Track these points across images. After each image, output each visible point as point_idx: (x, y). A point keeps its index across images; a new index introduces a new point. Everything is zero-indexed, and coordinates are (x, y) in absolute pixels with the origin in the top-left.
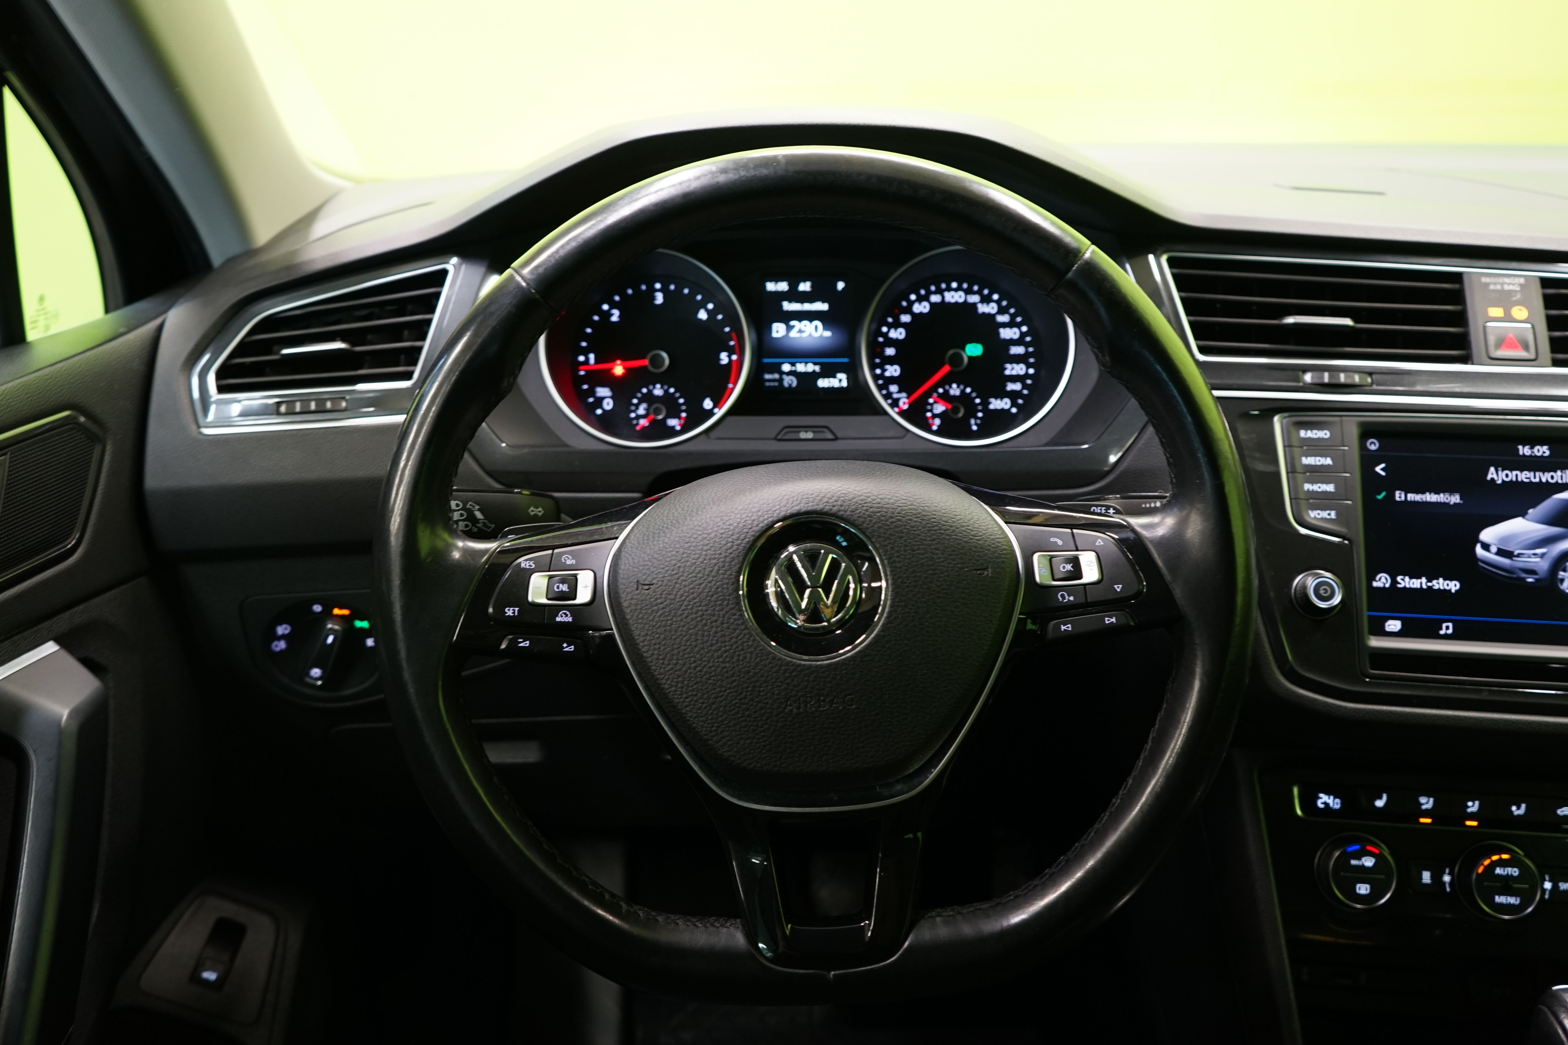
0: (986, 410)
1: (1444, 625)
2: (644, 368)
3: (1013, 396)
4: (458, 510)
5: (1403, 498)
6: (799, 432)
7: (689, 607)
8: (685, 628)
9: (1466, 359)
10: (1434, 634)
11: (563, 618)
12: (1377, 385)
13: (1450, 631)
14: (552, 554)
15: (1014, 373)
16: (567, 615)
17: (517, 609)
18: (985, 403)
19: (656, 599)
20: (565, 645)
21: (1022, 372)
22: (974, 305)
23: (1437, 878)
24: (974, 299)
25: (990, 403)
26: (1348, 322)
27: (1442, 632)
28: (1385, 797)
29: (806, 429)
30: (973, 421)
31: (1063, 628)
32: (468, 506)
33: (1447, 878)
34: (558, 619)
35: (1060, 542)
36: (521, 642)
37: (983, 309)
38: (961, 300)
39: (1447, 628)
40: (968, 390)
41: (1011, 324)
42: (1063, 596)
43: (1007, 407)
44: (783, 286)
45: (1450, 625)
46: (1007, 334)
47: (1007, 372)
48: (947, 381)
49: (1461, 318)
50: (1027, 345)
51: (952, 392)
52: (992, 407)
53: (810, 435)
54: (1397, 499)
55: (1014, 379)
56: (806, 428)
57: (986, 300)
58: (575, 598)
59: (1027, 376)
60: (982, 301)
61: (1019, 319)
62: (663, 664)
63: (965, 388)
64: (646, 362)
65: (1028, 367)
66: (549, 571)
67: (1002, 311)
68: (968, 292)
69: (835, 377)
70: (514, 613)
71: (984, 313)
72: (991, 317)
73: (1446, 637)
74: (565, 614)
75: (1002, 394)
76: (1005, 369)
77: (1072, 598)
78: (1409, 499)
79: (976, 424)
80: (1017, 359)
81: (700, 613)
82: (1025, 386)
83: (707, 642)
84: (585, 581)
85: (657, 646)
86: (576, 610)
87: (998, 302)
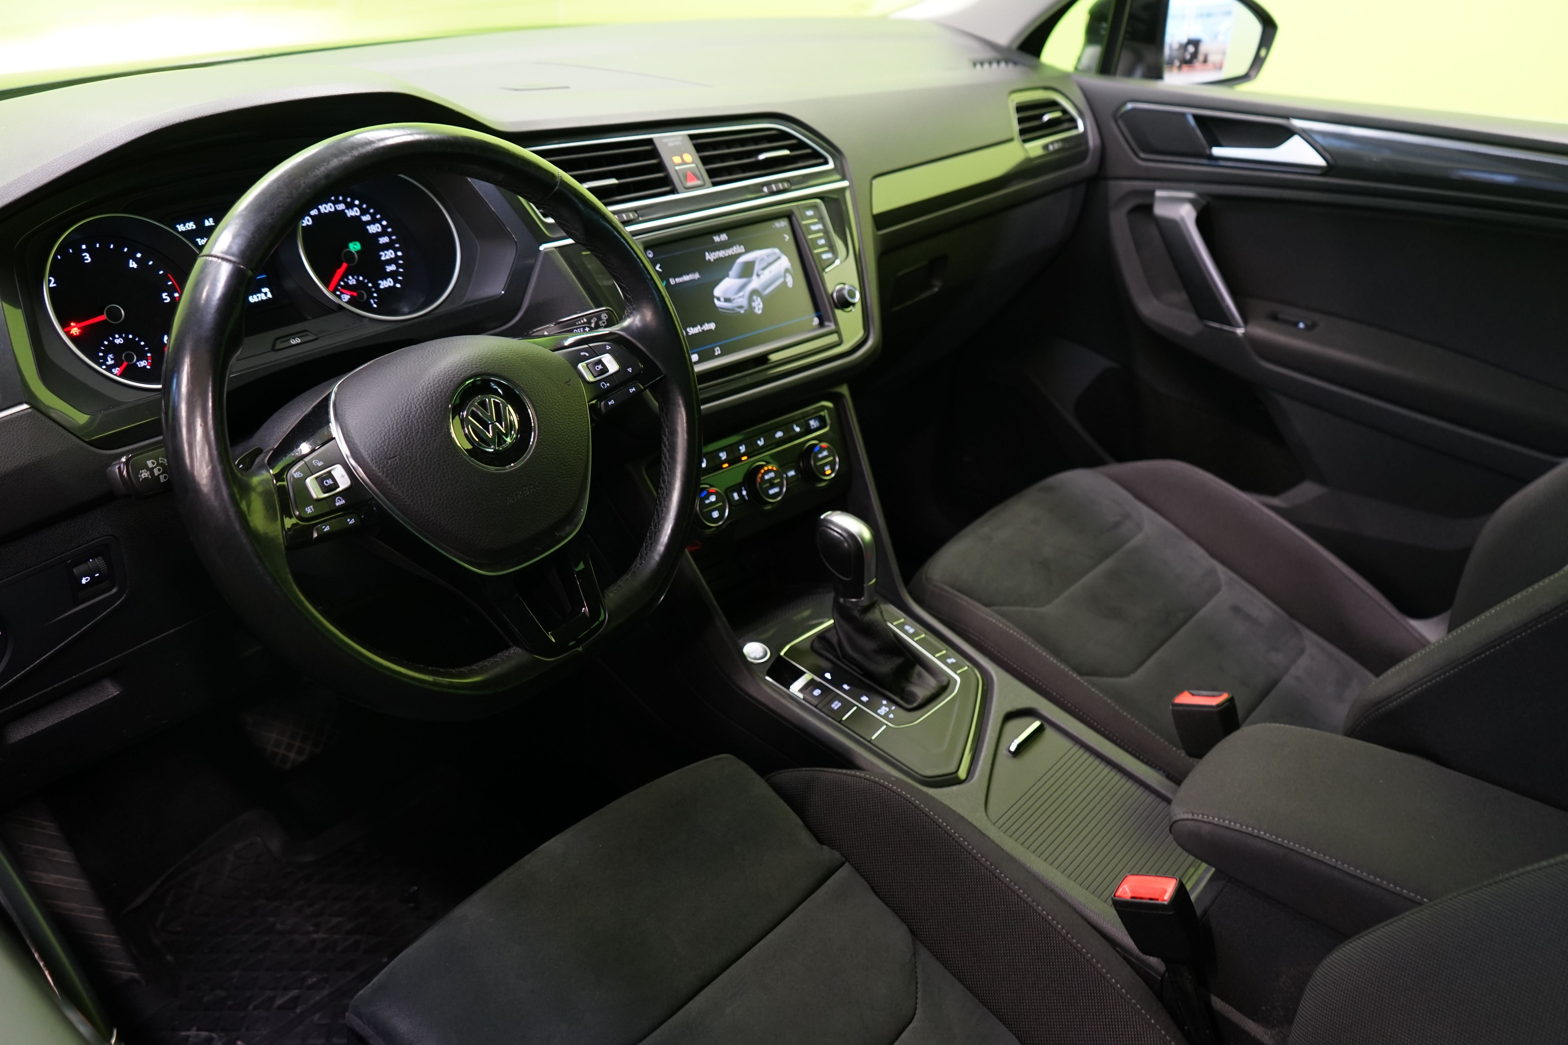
0: (378, 290)
1: (716, 349)
2: (105, 321)
3: (393, 275)
4: (156, 467)
5: (674, 283)
6: (289, 340)
7: (429, 461)
8: (432, 476)
9: (674, 191)
10: (713, 357)
11: (340, 502)
12: (641, 217)
13: (720, 352)
14: (305, 462)
15: (388, 257)
16: (340, 500)
17: (312, 507)
18: (376, 285)
19: (405, 465)
20: (349, 520)
21: (393, 256)
22: (342, 212)
23: (740, 495)
24: (341, 207)
25: (380, 284)
26: (613, 181)
27: (716, 354)
28: (705, 460)
29: (293, 337)
30: (372, 301)
31: (610, 403)
32: (160, 462)
33: (744, 493)
34: (337, 504)
35: (587, 354)
36: (325, 528)
37: (350, 213)
38: (333, 210)
39: (718, 351)
40: (361, 278)
41: (374, 221)
42: (603, 385)
43: (392, 284)
44: (191, 226)
45: (718, 348)
46: (373, 229)
47: (383, 258)
48: (345, 276)
49: (660, 167)
50: (389, 235)
51: (350, 283)
52: (381, 287)
53: (298, 341)
54: (672, 284)
55: (390, 262)
56: (293, 335)
57: (350, 206)
58: (338, 487)
59: (397, 258)
60: (347, 208)
61: (378, 216)
62: (426, 504)
63: (358, 278)
64: (104, 317)
65: (395, 251)
66: (313, 475)
67: (364, 212)
68: (336, 202)
69: (261, 292)
70: (311, 510)
71: (351, 216)
72: (357, 218)
73: (719, 356)
74: (339, 499)
75: (385, 276)
76: (381, 256)
77: (608, 385)
78: (677, 282)
79: (375, 303)
80: (386, 247)
81: (437, 463)
82: (398, 266)
83: (449, 479)
84: (338, 472)
85: (418, 495)
86: (344, 493)
87: (359, 207)
